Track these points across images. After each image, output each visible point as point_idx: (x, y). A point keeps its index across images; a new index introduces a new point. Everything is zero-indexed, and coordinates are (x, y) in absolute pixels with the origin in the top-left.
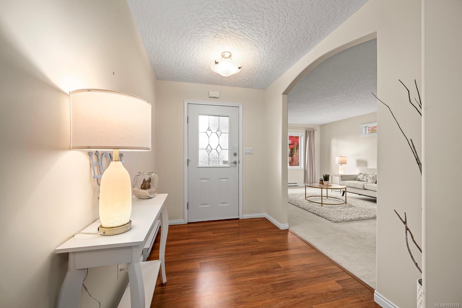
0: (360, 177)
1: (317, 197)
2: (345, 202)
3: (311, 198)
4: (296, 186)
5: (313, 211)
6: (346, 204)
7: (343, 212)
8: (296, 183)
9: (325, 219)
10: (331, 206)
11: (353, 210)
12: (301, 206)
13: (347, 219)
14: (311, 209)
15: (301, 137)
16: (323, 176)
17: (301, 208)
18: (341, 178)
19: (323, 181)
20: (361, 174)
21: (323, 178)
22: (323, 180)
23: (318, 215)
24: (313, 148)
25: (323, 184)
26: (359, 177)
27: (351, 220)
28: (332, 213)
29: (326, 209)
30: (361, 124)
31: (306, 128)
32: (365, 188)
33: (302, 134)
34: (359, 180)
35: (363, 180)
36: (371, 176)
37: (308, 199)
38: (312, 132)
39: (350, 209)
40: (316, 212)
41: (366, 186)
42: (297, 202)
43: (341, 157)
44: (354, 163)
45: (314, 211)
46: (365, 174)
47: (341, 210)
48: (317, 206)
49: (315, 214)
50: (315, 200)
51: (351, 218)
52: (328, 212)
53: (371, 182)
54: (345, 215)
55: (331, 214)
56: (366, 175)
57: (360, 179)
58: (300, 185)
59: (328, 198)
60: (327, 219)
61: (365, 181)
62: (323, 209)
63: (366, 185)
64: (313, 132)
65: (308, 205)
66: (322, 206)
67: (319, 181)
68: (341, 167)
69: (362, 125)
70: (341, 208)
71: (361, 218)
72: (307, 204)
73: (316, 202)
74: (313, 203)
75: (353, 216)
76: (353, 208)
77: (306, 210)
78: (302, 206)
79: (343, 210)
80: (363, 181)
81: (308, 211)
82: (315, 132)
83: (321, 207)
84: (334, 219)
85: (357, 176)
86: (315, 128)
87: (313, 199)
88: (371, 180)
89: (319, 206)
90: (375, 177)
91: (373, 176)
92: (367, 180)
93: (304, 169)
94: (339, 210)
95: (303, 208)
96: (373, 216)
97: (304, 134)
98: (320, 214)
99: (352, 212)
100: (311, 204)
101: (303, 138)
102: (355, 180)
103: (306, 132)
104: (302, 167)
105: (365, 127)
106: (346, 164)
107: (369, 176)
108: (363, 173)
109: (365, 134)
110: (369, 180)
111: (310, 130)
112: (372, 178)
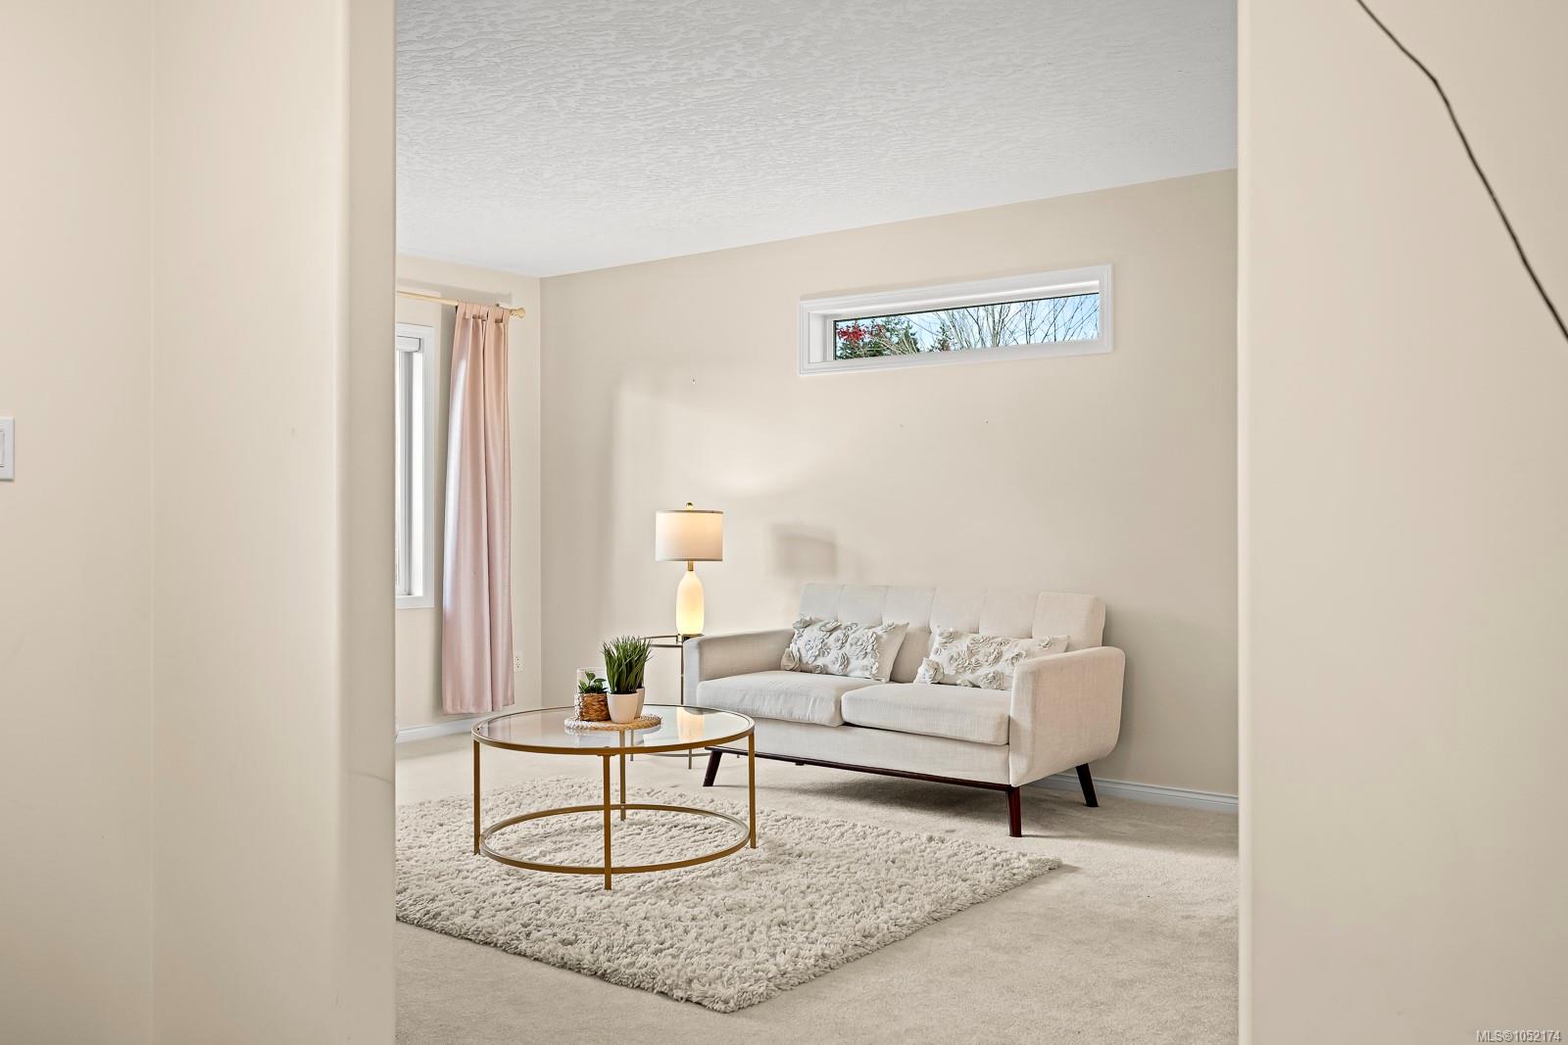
0: (804, 646)
1: (553, 819)
2: (743, 835)
3: (514, 837)
5: (561, 951)
6: (753, 846)
7: (752, 911)
9: (660, 999)
10: (669, 874)
11: (806, 881)
12: (458, 920)
13: (800, 966)
14: (538, 928)
15: (409, 355)
16: (608, 653)
17: (463, 937)
18: (696, 657)
19: (599, 690)
20: (807, 624)
21: (602, 672)
22: (606, 685)
23: (603, 977)
24: (499, 443)
25: (608, 718)
26: (801, 643)
27: (826, 968)
28: (693, 934)
29: (641, 910)
30: (803, 298)
31: (446, 292)
32: (847, 718)
33: (422, 332)
34: (802, 668)
35: (820, 662)
36: (864, 634)
37: (494, 843)
38: (490, 326)
39: (791, 877)
40: (582, 952)
42: (418, 892)
43: (690, 510)
45: (565, 943)
46: (830, 626)
47: (738, 896)
48: (575, 898)
49: (578, 969)
50: (548, 845)
51: (817, 949)
52: (666, 934)
53: (867, 674)
54: (775, 932)
55: (689, 943)
56: (835, 629)
57: (808, 658)
59: (629, 812)
60: (678, 993)
61: (836, 668)
62: (627, 916)
63: (851, 699)
64: (498, 328)
65: (506, 901)
66: (608, 887)
67: (577, 699)
68: (689, 580)
69: (806, 304)
70: (730, 878)
71: (871, 936)
72: (498, 888)
73: (557, 859)
74: (539, 875)
75: (821, 929)
76: (799, 864)
77: (505, 948)
78: (467, 917)
79: (749, 896)
80: (824, 671)
81: (522, 955)
82: (513, 325)
83: (607, 898)
84: (722, 991)
85: (789, 638)
86: (508, 298)
87: (527, 841)
88: (869, 661)
89: (592, 893)
90: (885, 636)
91: (879, 630)
92: (846, 661)
93: (431, 603)
94: (729, 901)
95: (478, 931)
96: (928, 908)
97: (433, 336)
98: (614, 966)
99: (809, 899)
100: (530, 888)
101: (426, 364)
102: (775, 666)
103: (450, 318)
104: (418, 590)
105: (825, 317)
106: (721, 560)
107: (858, 632)
108: (820, 616)
109: (825, 365)
110: (854, 663)
111: (475, 312)
112: (870, 647)
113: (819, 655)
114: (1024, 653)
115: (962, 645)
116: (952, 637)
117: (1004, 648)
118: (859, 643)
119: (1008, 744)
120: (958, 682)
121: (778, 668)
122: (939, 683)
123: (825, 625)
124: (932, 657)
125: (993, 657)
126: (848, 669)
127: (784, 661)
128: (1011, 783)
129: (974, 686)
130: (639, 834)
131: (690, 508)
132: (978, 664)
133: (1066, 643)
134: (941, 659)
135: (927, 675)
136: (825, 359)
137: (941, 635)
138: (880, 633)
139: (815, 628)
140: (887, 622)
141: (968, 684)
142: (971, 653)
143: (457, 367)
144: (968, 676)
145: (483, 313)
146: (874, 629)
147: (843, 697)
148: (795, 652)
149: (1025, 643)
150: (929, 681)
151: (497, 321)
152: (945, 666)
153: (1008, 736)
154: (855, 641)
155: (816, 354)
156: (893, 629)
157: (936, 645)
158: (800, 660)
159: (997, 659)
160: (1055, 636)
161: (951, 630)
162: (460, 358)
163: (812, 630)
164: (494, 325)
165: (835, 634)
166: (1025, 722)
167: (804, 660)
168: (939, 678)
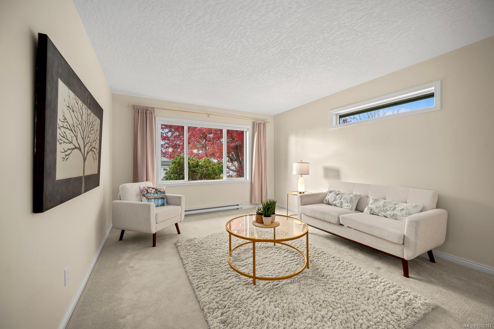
0: (330, 197)
3: (243, 249)
4: (238, 209)
8: (238, 205)
11: (323, 297)
15: (246, 132)
18: (300, 199)
20: (331, 192)
24: (264, 150)
25: (263, 223)
29: (258, 304)
30: (331, 110)
31: (253, 118)
32: (341, 223)
33: (248, 127)
34: (329, 204)
35: (334, 203)
36: (347, 196)
38: (262, 125)
39: (318, 292)
41: (342, 218)
44: (321, 172)
45: (222, 322)
46: (337, 193)
48: (241, 288)
53: (348, 208)
56: (338, 194)
57: (331, 201)
58: (244, 207)
61: (339, 205)
62: (252, 307)
64: (264, 125)
66: (254, 284)
68: (301, 179)
69: (331, 111)
76: (322, 282)
77: (205, 316)
80: (335, 205)
82: (267, 125)
85: (326, 195)
86: (266, 119)
87: (245, 251)
88: (348, 204)
89: (248, 286)
90: (354, 198)
92: (342, 203)
93: (250, 181)
97: (250, 127)
101: (249, 133)
102: (322, 202)
103: (254, 124)
104: (248, 179)
105: (337, 114)
106: (309, 174)
107: (345, 196)
108: (335, 190)
109: (337, 126)
110: (344, 204)
111: (259, 122)
112: (349, 200)
113: (334, 201)
114: (405, 209)
115: (381, 203)
116: (376, 200)
117: (397, 206)
118: (346, 199)
119: (404, 244)
120: (379, 215)
121: (323, 203)
122: (372, 214)
123: (335, 193)
124: (369, 205)
125: (392, 208)
126: (342, 206)
127: (324, 201)
128: (404, 258)
129: (385, 217)
130: (276, 253)
131: (301, 162)
132: (387, 210)
133: (422, 206)
134: (373, 207)
135: (368, 211)
136: (336, 124)
137: (372, 199)
138: (352, 196)
139: (333, 193)
140: (354, 193)
141: (383, 216)
142: (384, 206)
143: (255, 133)
144: (383, 213)
145: (261, 122)
146: (350, 195)
147: (340, 217)
148: (327, 199)
149: (404, 205)
150: (369, 213)
151: (264, 124)
152: (374, 209)
153: (404, 241)
154: (344, 198)
155: (334, 123)
156: (356, 196)
157: (371, 202)
158: (328, 201)
159: (394, 209)
160: (417, 204)
161: (376, 198)
162: (256, 132)
163: (332, 194)
164: (263, 125)
165: (338, 196)
166: (412, 238)
167: (330, 202)
168: (372, 212)
